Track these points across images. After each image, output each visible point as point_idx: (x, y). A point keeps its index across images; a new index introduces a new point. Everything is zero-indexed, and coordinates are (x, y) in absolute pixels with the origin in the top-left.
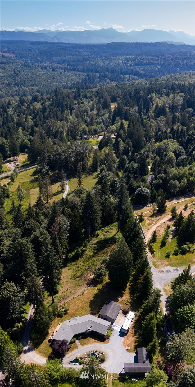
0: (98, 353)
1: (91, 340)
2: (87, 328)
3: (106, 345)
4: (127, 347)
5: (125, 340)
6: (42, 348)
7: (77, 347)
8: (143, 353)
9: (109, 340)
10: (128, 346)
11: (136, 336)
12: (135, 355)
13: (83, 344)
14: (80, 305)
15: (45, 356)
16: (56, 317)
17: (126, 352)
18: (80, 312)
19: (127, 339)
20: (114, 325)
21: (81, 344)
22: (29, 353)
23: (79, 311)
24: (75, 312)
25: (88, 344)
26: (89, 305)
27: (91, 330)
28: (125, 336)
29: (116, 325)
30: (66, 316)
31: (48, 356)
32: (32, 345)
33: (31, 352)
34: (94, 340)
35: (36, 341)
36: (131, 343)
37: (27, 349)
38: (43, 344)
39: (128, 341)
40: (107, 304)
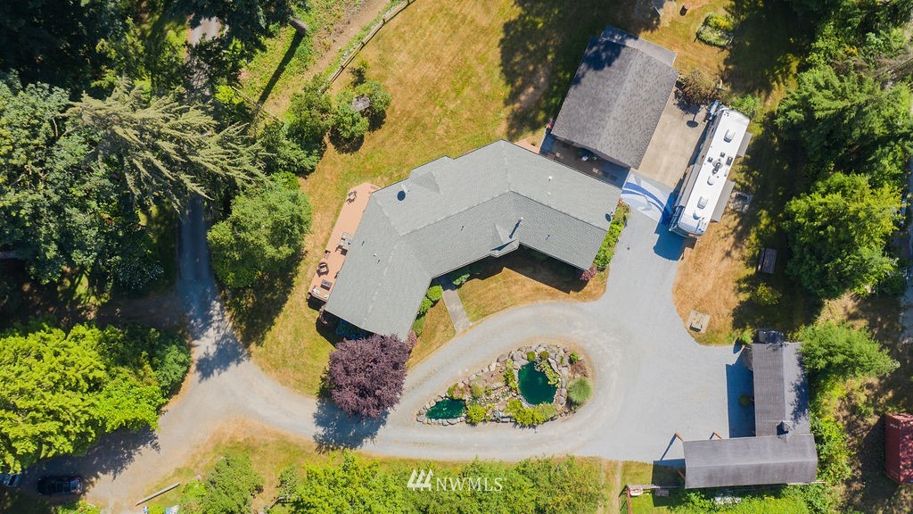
0: (554, 366)
1: (516, 282)
2: (496, 235)
3: (589, 306)
4: (693, 313)
5: (686, 275)
6: (281, 339)
7: (451, 332)
8: (781, 379)
9: (603, 279)
10: (700, 307)
11: (747, 253)
12: (733, 359)
13: (481, 312)
14: (447, 57)
15: (300, 385)
16: (331, 147)
17: (689, 340)
18: (452, 106)
19: (698, 267)
20: (629, 185)
21: (467, 308)
22: (224, 374)
23: (446, 96)
24: (424, 105)
25: (504, 306)
26: (495, 55)
27: (515, 246)
28: (687, 250)
29: (644, 185)
30: (380, 134)
31: (317, 388)
32: (234, 328)
33: (233, 366)
34: (531, 284)
35: (248, 301)
36: (714, 290)
37: (212, 350)
38: (286, 317)
39: (698, 277)
40: (598, 64)
